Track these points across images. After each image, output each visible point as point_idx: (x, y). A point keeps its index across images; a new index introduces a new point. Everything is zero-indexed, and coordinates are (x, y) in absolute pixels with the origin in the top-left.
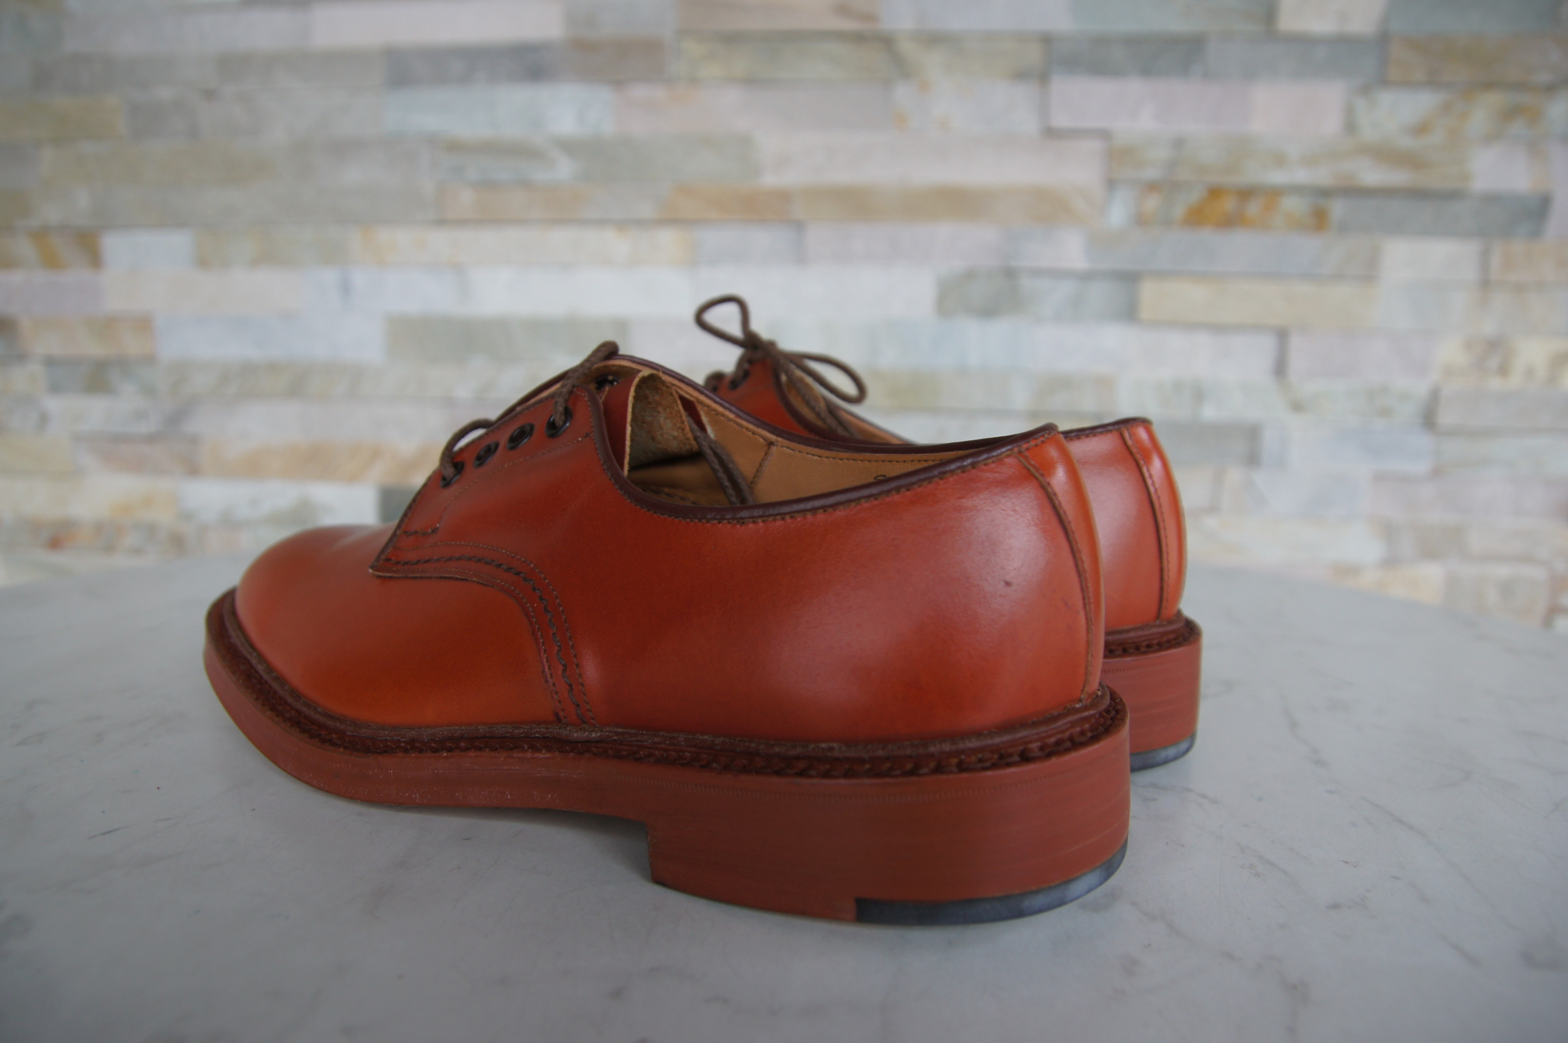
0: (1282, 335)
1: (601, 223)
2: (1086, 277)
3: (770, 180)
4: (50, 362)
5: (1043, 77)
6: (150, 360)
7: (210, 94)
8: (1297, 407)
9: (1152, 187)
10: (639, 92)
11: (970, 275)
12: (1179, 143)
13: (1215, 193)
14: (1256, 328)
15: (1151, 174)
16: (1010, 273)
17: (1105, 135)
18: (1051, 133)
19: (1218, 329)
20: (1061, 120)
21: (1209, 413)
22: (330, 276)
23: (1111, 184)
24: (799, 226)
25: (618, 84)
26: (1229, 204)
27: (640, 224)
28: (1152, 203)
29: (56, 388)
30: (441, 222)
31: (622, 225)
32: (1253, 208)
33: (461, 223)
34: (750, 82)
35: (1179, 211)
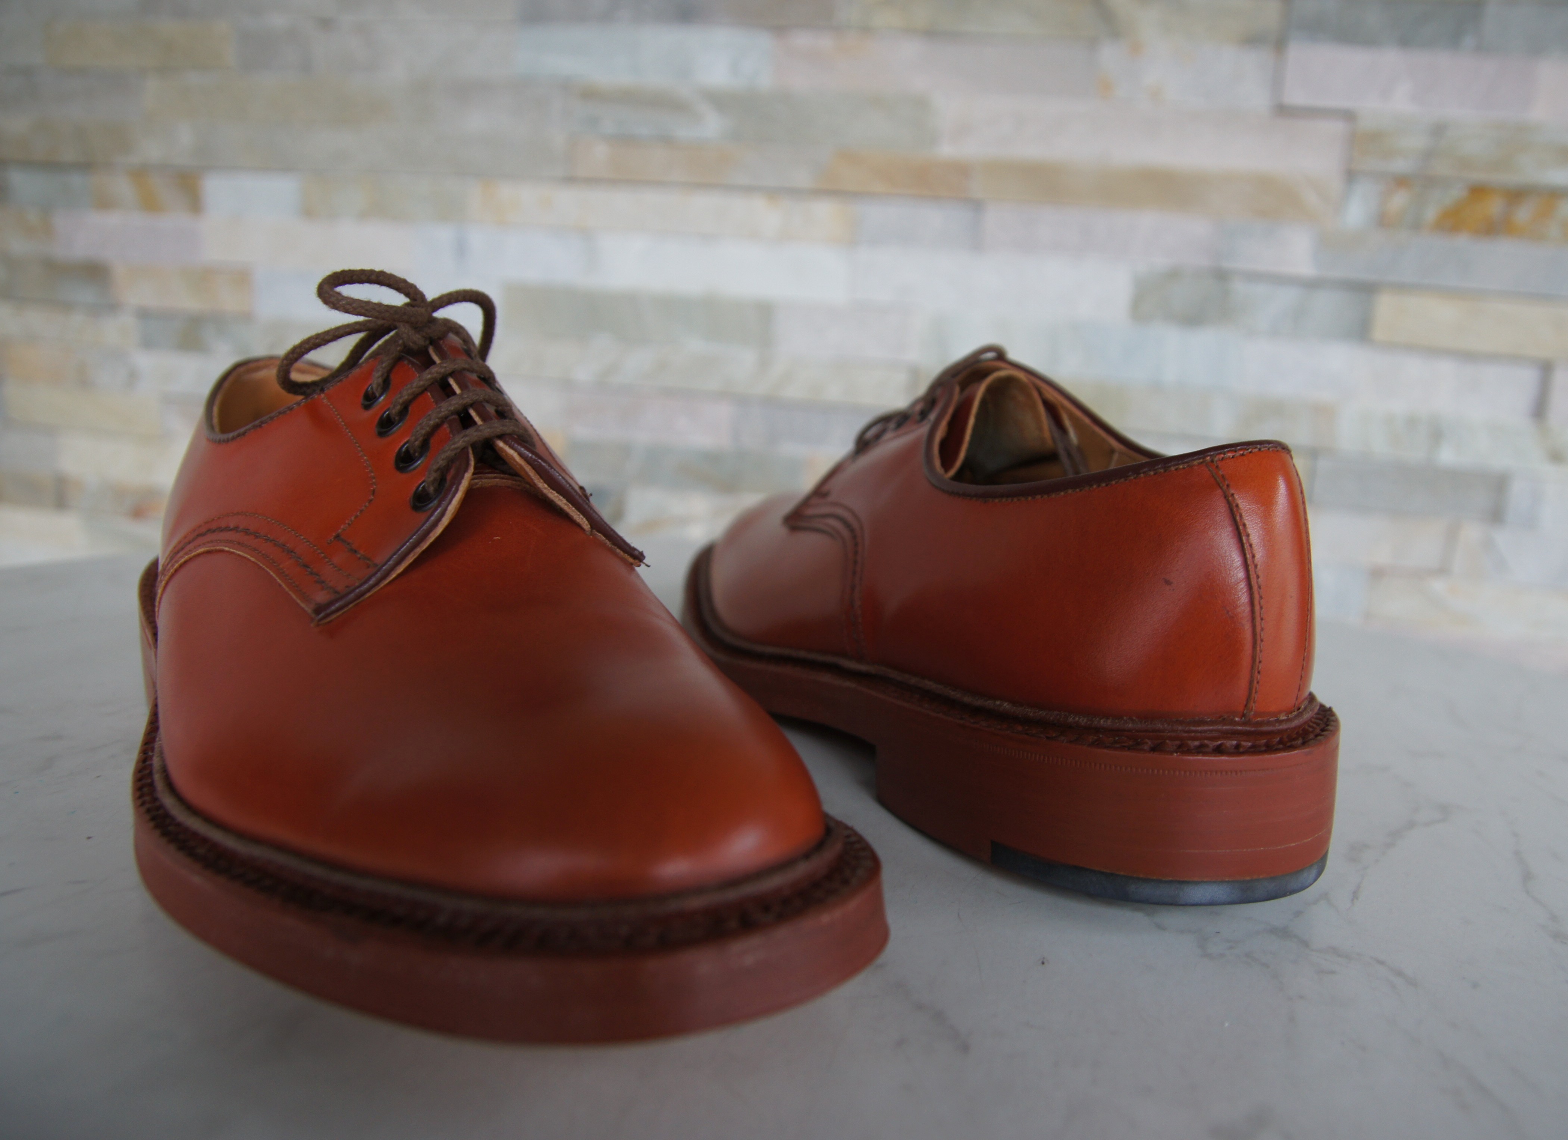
0: (1546, 369)
1: (749, 190)
2: (1312, 285)
3: (947, 150)
4: (144, 314)
5: (1280, 44)
6: (247, 318)
7: (326, 24)
8: (1556, 457)
9: (1401, 181)
10: (803, 40)
11: (1173, 275)
12: (1439, 130)
13: (1478, 191)
14: (1514, 359)
15: (1401, 166)
16: (1222, 276)
17: (1349, 116)
18: (1283, 111)
19: (1468, 356)
20: (1296, 96)
21: (1447, 456)
22: (444, 234)
23: (1351, 176)
24: (977, 206)
25: (780, 30)
26: (1495, 207)
27: (795, 193)
28: (1399, 200)
29: (148, 343)
30: (570, 180)
31: (774, 193)
32: (1523, 214)
33: (592, 181)
34: (931, 34)
35: (1431, 213)
